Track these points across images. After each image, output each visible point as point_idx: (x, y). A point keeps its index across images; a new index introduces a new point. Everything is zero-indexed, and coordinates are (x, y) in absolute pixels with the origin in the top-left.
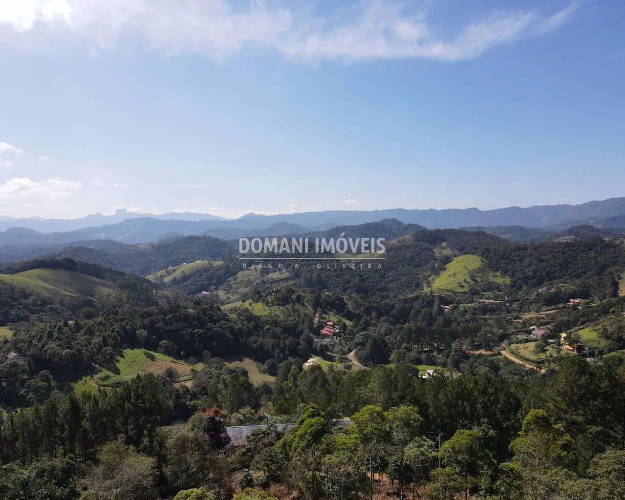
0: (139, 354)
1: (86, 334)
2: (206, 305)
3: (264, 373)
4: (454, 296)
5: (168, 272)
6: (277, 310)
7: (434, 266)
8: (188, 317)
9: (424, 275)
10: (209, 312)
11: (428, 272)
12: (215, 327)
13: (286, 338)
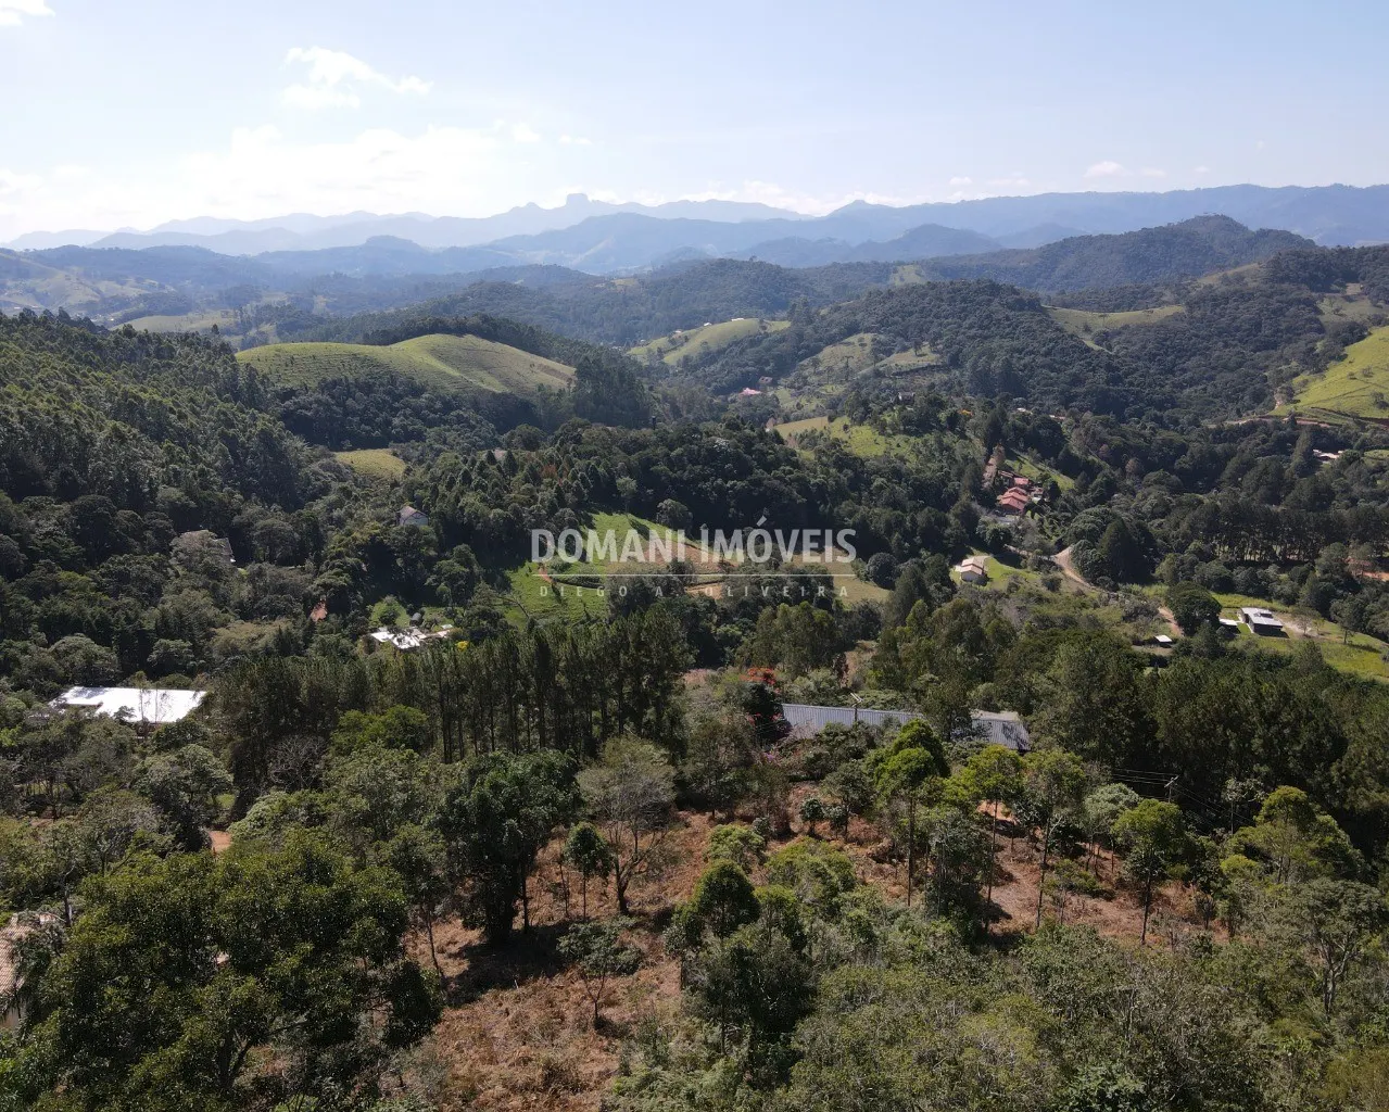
0: (621, 523)
1: (527, 481)
3: (867, 579)
4: (1354, 429)
5: (673, 342)
6: (902, 444)
7: (1313, 349)
8: (713, 455)
9: (1281, 371)
10: (757, 446)
11: (1294, 363)
12: (770, 479)
13: (916, 509)
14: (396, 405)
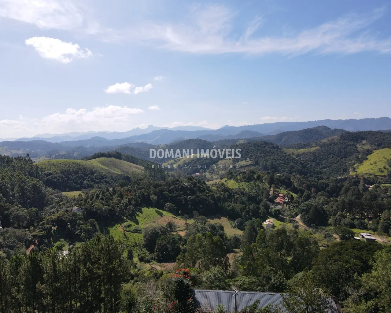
0: (152, 211)
2: (196, 180)
3: (235, 228)
4: (375, 178)
5: (175, 161)
6: (244, 185)
7: (358, 157)
8: (183, 188)
9: (350, 163)
10: (198, 185)
11: (353, 161)
12: (202, 196)
13: (250, 204)
14: (86, 177)
